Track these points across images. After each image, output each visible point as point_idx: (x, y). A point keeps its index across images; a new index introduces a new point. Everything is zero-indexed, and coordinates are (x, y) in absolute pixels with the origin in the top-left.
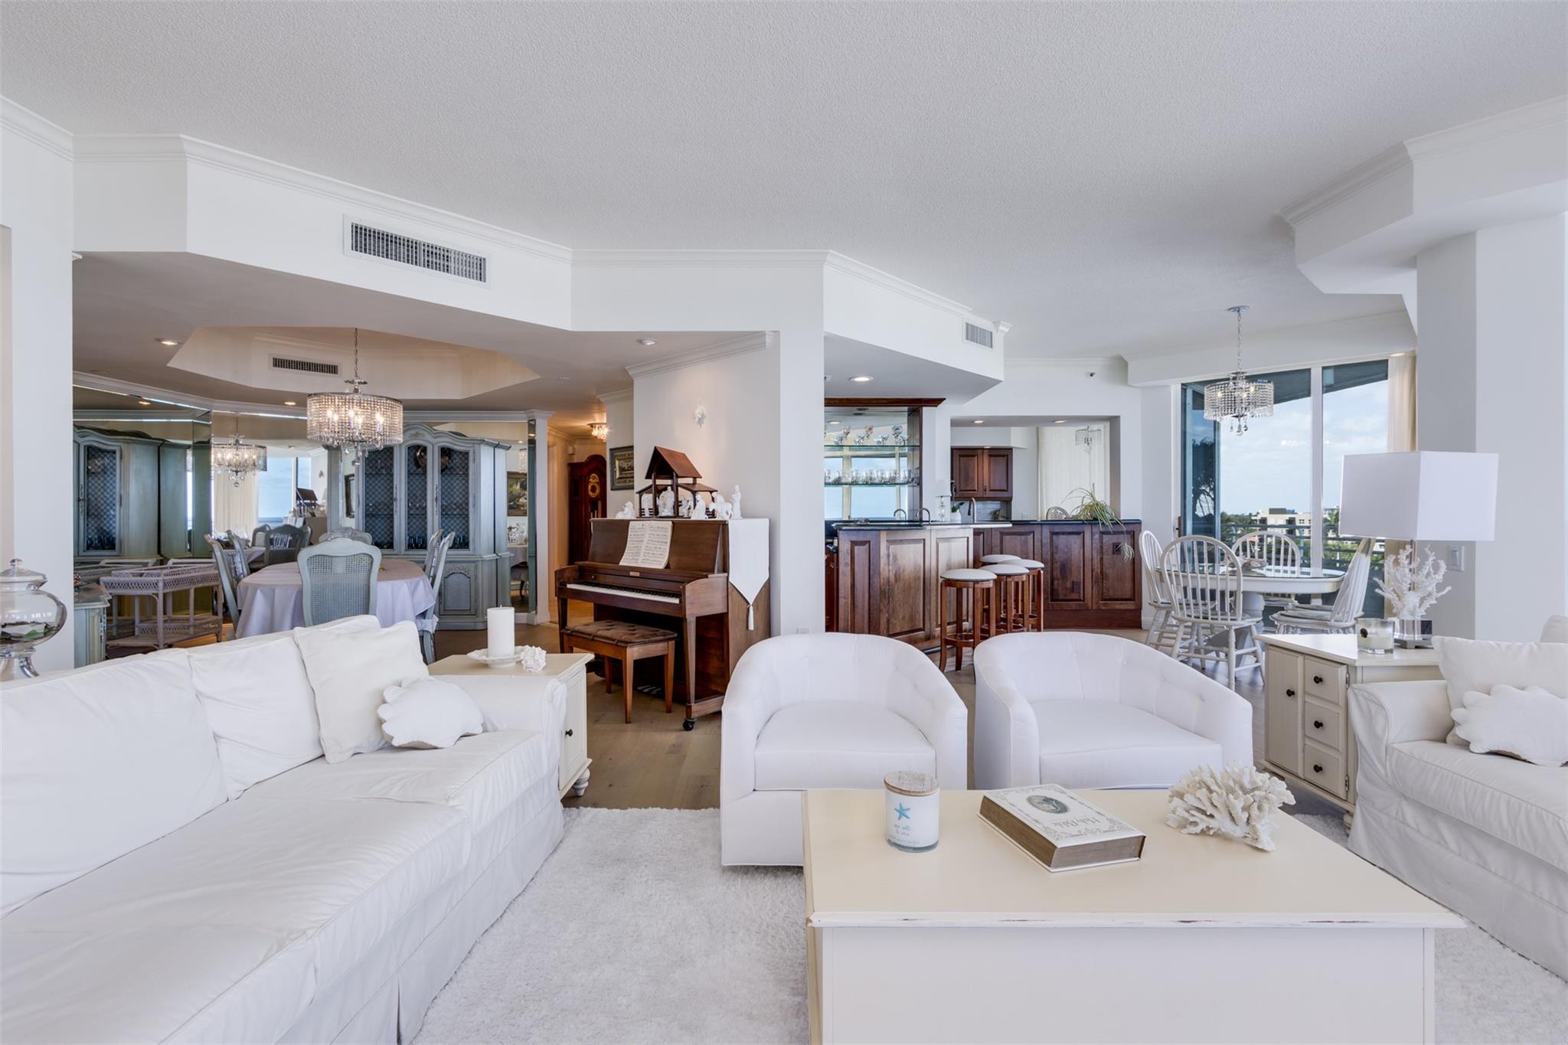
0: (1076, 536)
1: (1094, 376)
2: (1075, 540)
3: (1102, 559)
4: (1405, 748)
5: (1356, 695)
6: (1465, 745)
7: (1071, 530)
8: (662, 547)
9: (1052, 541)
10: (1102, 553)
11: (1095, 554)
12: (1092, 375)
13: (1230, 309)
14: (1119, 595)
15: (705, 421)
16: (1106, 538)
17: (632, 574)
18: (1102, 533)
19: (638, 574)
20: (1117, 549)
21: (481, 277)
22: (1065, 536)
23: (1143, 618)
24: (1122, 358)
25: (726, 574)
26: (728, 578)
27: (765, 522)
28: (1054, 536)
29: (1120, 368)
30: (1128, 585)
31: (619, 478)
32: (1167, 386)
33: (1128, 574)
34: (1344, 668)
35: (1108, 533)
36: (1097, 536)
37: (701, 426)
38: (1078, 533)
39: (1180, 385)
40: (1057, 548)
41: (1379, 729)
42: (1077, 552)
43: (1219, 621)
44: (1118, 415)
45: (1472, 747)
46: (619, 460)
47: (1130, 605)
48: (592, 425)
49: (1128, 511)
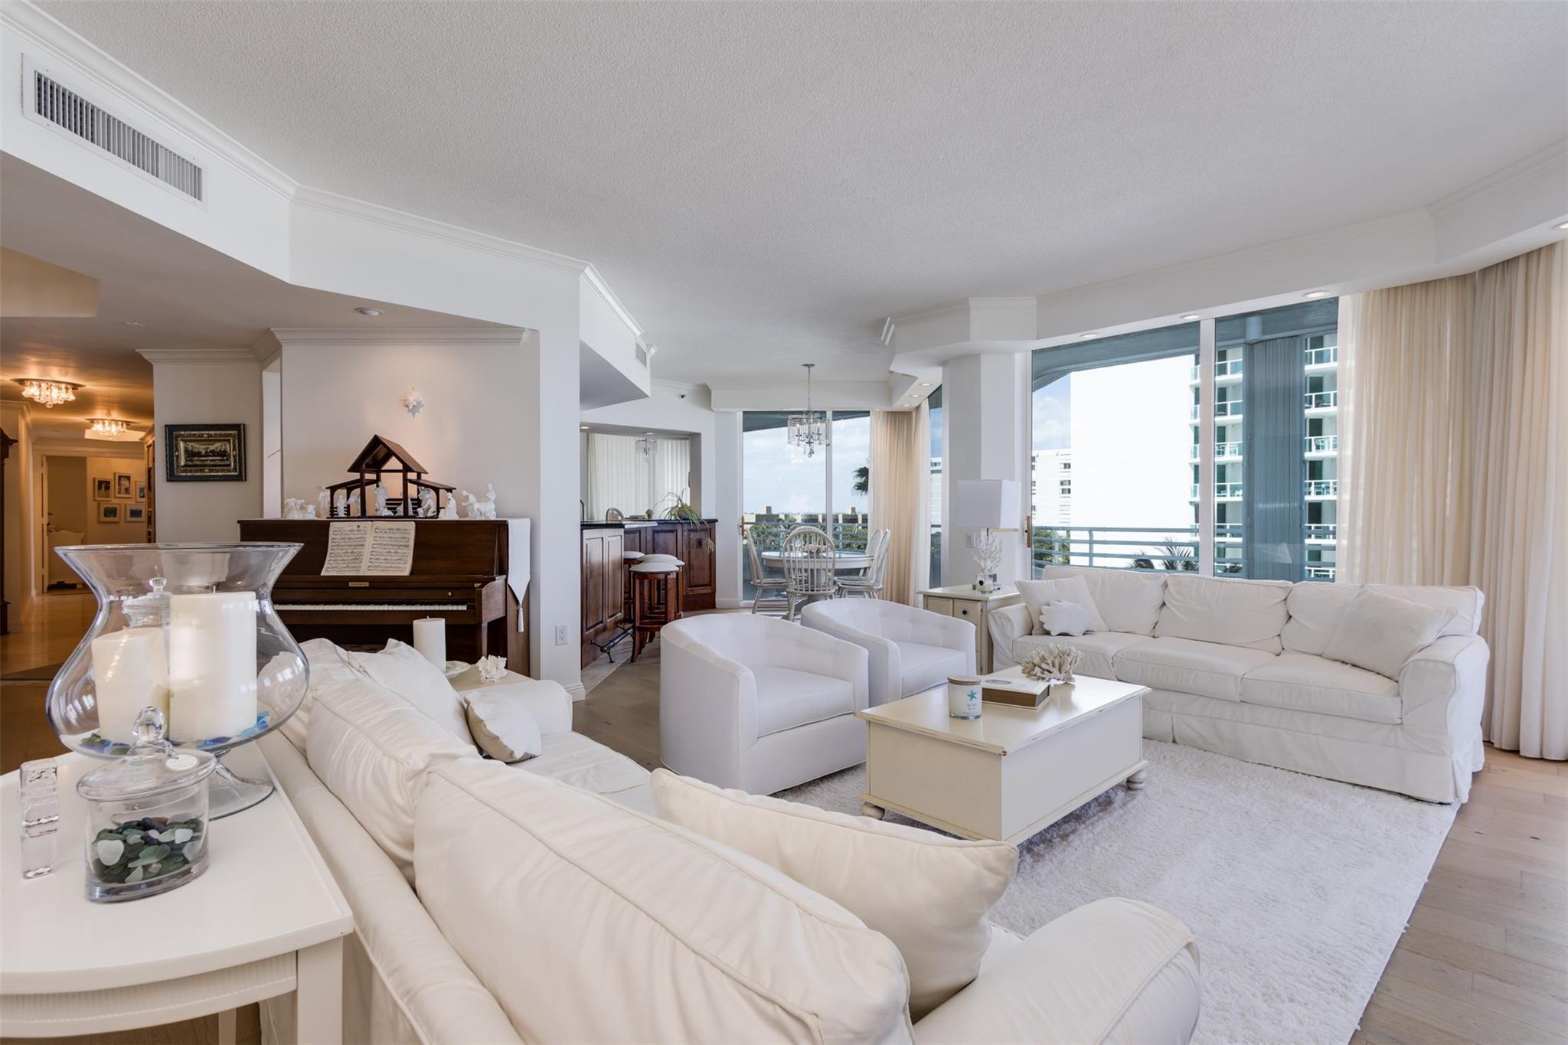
0: (671, 534)
1: (685, 398)
2: (671, 537)
3: (689, 553)
4: (1020, 639)
5: (993, 617)
6: (1048, 633)
7: (667, 529)
8: (399, 551)
9: (653, 536)
10: (690, 548)
11: (685, 548)
12: (682, 397)
13: (804, 365)
14: (701, 581)
15: (420, 410)
16: (692, 535)
17: (351, 584)
18: (690, 531)
19: (367, 584)
20: (700, 543)
21: (197, 193)
22: (663, 534)
23: (717, 599)
24: (707, 386)
25: (504, 576)
26: (506, 580)
27: (527, 522)
28: (656, 535)
29: (704, 395)
30: (707, 573)
31: (185, 466)
32: (735, 413)
33: (707, 565)
34: (980, 603)
35: (695, 531)
36: (686, 534)
37: (414, 415)
38: (672, 531)
39: (742, 413)
40: (657, 544)
41: (1009, 633)
42: (672, 548)
43: (815, 592)
44: (699, 432)
45: (1052, 634)
46: (185, 441)
47: (707, 590)
48: (22, 382)
49: (707, 513)
